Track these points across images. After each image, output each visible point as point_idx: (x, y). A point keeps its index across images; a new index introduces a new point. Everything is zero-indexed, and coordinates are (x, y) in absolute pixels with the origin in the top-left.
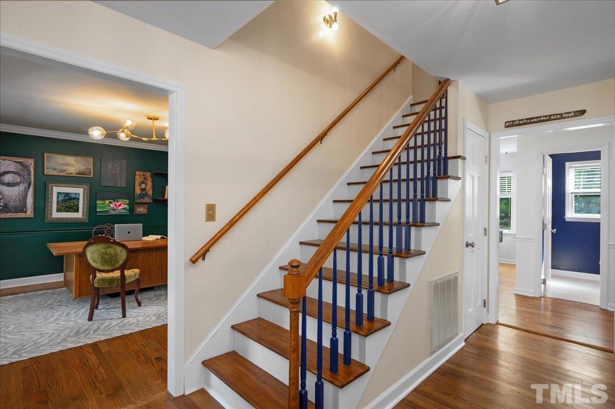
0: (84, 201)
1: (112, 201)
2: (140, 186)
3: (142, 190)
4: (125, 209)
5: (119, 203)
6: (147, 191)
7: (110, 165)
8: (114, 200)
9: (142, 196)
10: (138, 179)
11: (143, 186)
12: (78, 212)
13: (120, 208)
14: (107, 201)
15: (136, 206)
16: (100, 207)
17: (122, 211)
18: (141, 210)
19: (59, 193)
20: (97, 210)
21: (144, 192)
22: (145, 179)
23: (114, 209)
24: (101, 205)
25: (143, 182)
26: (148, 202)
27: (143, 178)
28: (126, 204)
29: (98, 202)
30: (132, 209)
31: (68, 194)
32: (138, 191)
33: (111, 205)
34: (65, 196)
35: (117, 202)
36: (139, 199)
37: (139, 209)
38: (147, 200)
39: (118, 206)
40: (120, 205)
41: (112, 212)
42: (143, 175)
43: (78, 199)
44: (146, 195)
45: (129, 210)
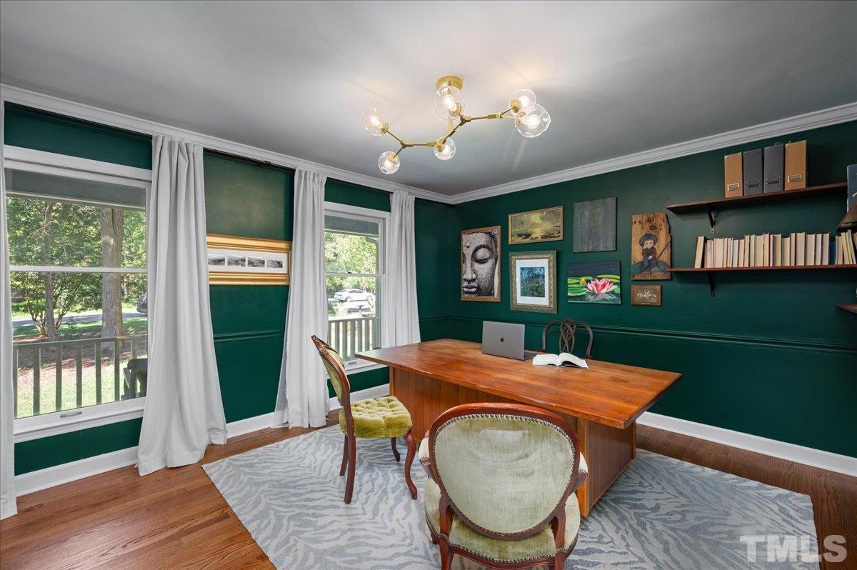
0: (550, 279)
1: (590, 278)
2: (642, 245)
3: (646, 252)
4: (613, 292)
5: (602, 282)
6: (658, 253)
7: (586, 214)
8: (594, 276)
9: (646, 266)
10: (637, 232)
11: (649, 244)
12: (544, 296)
13: (604, 291)
14: (583, 279)
15: (634, 287)
16: (573, 290)
17: (608, 297)
18: (647, 295)
19: (522, 269)
20: (569, 294)
21: (650, 257)
22: (653, 227)
23: (593, 294)
24: (574, 286)
25: (648, 236)
26: (659, 278)
27: (647, 226)
28: (615, 284)
29: (570, 281)
30: (624, 294)
31: (531, 270)
32: (637, 255)
33: (589, 286)
34: (529, 273)
35: (599, 279)
36: (641, 272)
37: (640, 295)
38: (658, 274)
39: (600, 287)
40: (604, 286)
41: (591, 299)
42: (649, 220)
43: (544, 277)
44: (656, 262)
45: (621, 295)
